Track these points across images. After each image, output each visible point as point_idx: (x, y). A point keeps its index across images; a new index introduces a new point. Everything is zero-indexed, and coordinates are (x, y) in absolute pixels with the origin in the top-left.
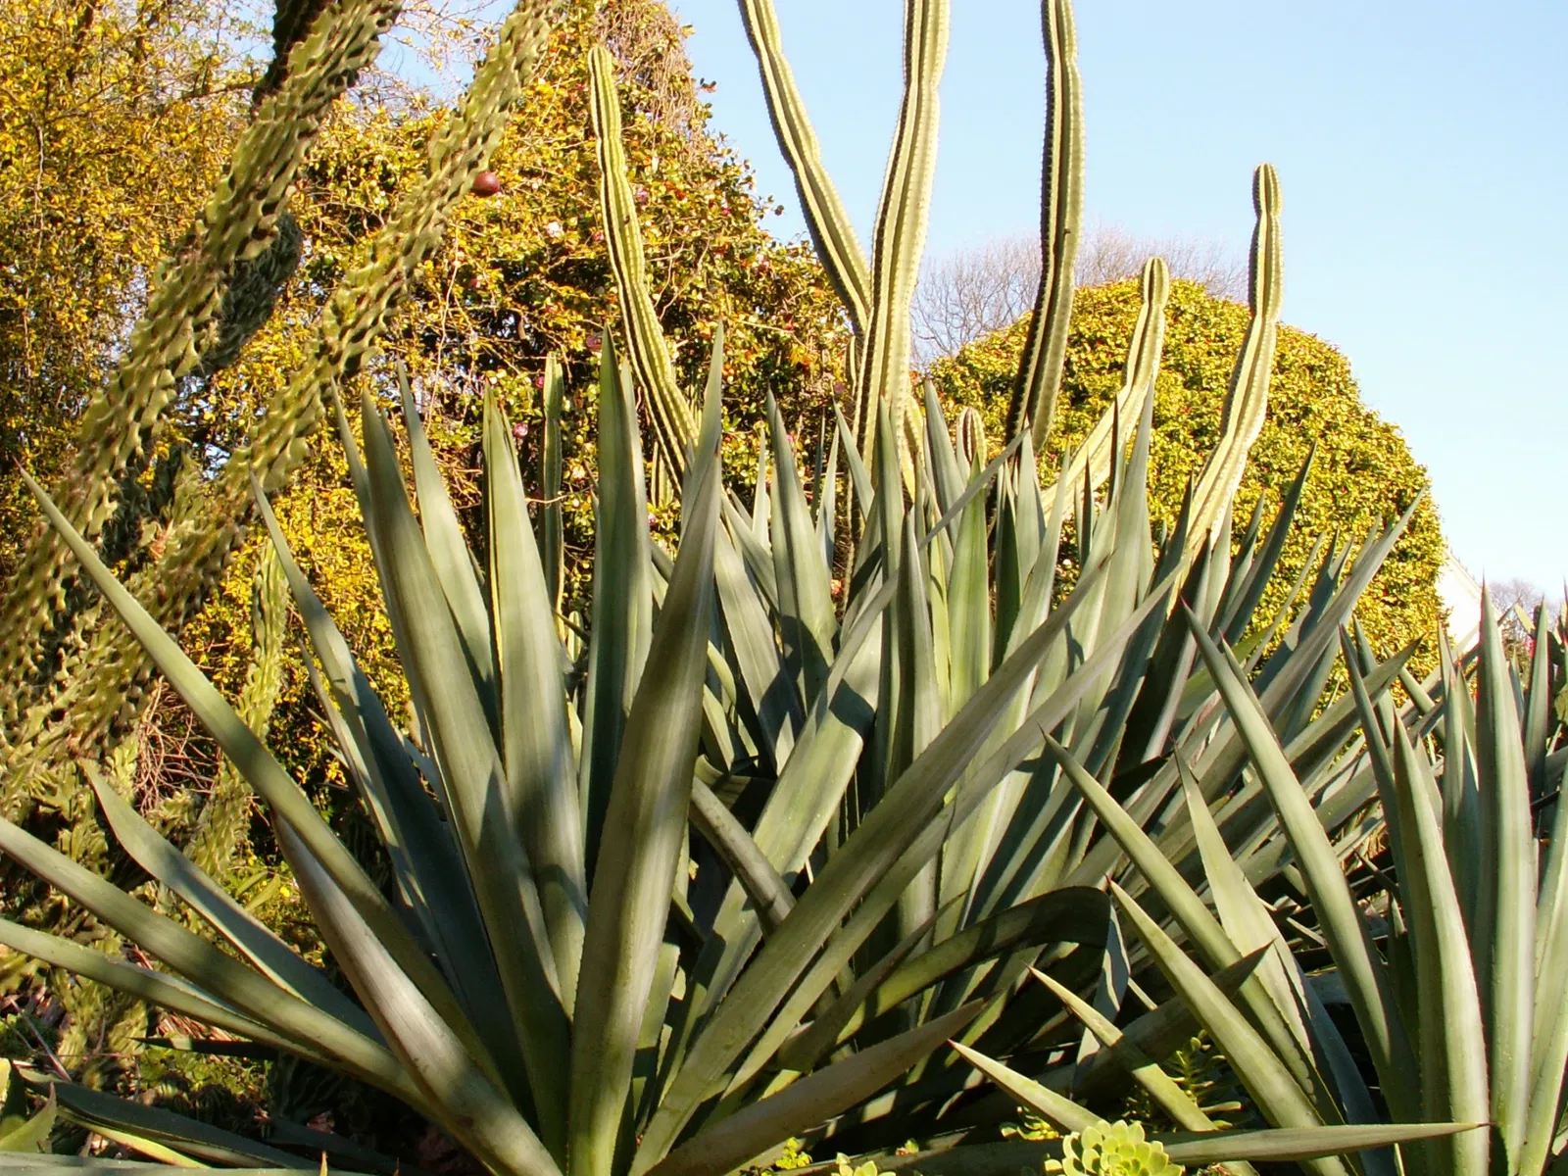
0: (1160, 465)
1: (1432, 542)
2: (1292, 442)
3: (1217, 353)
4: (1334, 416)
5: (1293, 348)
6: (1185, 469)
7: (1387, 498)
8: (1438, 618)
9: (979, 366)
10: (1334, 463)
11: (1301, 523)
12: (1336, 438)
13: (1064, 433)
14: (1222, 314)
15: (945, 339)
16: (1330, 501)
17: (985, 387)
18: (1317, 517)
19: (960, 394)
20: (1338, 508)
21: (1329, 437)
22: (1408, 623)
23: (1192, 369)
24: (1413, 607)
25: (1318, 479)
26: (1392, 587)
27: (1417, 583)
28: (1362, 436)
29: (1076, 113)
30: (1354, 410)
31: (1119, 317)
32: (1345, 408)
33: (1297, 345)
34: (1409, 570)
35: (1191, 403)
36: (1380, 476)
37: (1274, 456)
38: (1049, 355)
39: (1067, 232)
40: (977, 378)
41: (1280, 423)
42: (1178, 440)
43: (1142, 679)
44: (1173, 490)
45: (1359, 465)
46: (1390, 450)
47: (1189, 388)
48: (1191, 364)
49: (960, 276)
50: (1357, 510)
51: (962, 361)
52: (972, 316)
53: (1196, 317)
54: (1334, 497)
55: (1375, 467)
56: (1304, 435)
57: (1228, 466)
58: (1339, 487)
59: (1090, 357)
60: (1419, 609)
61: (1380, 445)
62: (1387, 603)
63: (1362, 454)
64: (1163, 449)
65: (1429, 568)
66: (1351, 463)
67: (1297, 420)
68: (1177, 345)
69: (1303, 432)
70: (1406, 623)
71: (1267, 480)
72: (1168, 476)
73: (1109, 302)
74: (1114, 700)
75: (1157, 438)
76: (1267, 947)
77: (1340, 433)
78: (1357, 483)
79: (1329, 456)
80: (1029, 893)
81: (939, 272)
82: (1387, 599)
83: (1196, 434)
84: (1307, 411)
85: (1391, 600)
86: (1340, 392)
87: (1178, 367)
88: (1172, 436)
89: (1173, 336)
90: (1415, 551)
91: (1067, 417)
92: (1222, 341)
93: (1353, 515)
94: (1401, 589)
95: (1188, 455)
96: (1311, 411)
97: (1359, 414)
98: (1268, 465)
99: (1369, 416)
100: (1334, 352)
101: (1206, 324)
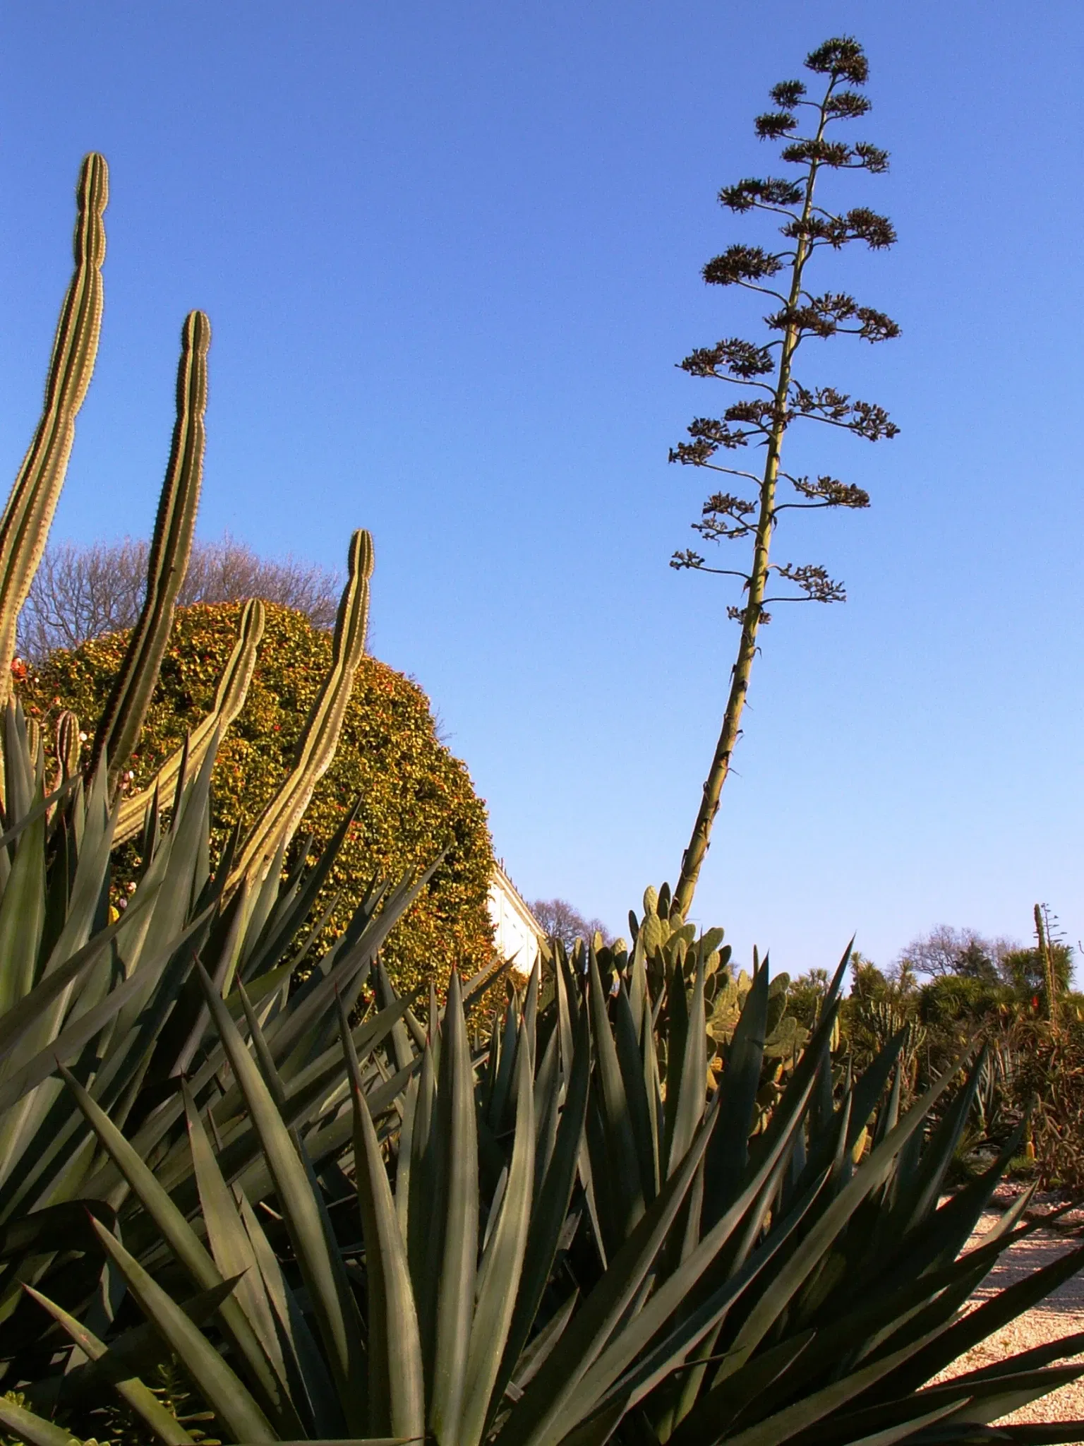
0: (249, 775)
1: (483, 867)
2: (371, 767)
3: (314, 680)
4: (410, 748)
5: (381, 683)
6: (272, 781)
7: (448, 825)
8: (485, 933)
9: (95, 662)
10: (405, 790)
11: (370, 840)
12: (409, 768)
13: (165, 735)
14: (322, 645)
15: (72, 627)
16: (397, 824)
17: (99, 683)
18: (385, 836)
19: (74, 686)
20: (404, 830)
21: (403, 766)
22: (456, 937)
23: (290, 692)
24: (462, 923)
25: (390, 803)
26: (445, 905)
27: (467, 902)
28: (432, 769)
29: (197, 463)
30: (428, 745)
31: (230, 636)
32: (420, 741)
33: (385, 681)
34: (460, 890)
35: (285, 722)
36: (444, 805)
37: (353, 778)
38: (141, 679)
39: (172, 570)
40: (92, 674)
41: (361, 749)
42: (269, 755)
43: (174, 1002)
44: (258, 799)
45: (427, 793)
46: (455, 783)
47: (284, 708)
48: (289, 686)
49: (95, 572)
50: (421, 834)
51: (81, 655)
52: (101, 610)
53: (298, 646)
54: (402, 821)
55: (441, 796)
56: (381, 762)
57: (296, 796)
58: (407, 812)
59: (198, 669)
60: (467, 926)
61: (447, 778)
62: (440, 918)
63: (431, 784)
64: (253, 760)
65: (479, 891)
66: (420, 790)
67: (377, 748)
68: (279, 668)
69: (381, 759)
70: (455, 937)
71: (344, 799)
72: (255, 787)
73: (223, 621)
74: (147, 1018)
75: (250, 750)
76: (241, 1275)
77: (414, 763)
78: (423, 810)
79: (401, 783)
80: (46, 1201)
81: (75, 565)
82: (440, 914)
83: (285, 750)
84: (386, 740)
85: (444, 916)
86: (418, 728)
87: (276, 689)
88: (264, 750)
89: (276, 659)
90: (468, 874)
91: (170, 720)
92: (319, 669)
93: (417, 838)
94: (454, 906)
95: (276, 769)
96: (390, 741)
97: (431, 748)
98: (347, 786)
99: (440, 751)
100: (417, 691)
101: (307, 652)
